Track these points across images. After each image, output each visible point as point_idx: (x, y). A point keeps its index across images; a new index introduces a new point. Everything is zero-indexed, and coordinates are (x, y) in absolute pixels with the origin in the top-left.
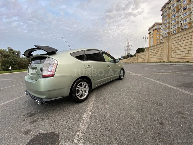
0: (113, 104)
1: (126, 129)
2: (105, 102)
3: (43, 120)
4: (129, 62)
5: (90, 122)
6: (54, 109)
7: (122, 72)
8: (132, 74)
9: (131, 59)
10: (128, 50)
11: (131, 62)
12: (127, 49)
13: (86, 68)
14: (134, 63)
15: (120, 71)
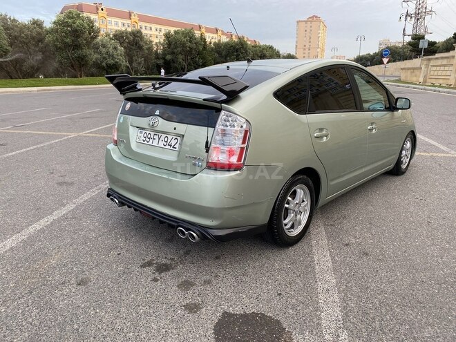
0: (394, 261)
1: (446, 325)
2: (366, 254)
3: (208, 282)
4: (414, 79)
5: (344, 300)
6: (217, 258)
7: (408, 145)
8: (438, 150)
9: (427, 66)
10: (418, 16)
11: (425, 81)
12: (412, 11)
13: (313, 138)
14: (440, 86)
15: (404, 144)
